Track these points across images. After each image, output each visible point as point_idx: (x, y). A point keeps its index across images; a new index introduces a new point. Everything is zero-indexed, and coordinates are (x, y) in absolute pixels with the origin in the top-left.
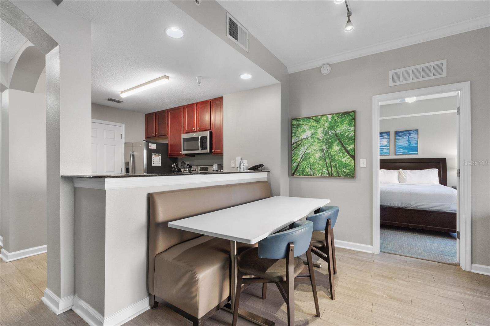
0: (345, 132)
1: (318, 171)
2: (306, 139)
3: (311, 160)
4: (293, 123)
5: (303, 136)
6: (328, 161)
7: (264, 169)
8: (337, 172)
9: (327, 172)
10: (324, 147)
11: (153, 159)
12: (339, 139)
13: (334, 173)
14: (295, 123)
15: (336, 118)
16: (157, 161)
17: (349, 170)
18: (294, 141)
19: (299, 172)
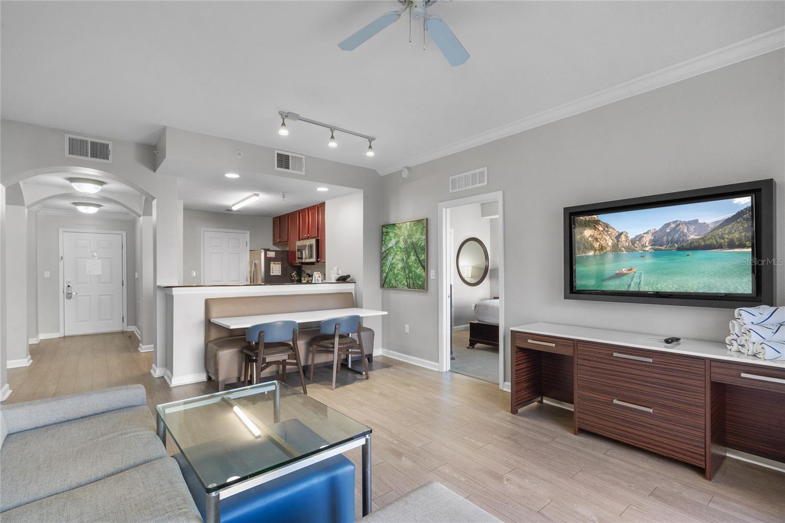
0: (419, 241)
1: (400, 282)
2: (392, 247)
3: (396, 270)
4: (384, 231)
5: (390, 245)
6: (407, 272)
7: (352, 280)
8: (413, 284)
9: (406, 283)
10: (404, 258)
11: (271, 267)
12: (414, 248)
13: (412, 285)
14: (385, 230)
15: (412, 226)
16: (276, 269)
17: (421, 282)
18: (383, 249)
19: (387, 283)
